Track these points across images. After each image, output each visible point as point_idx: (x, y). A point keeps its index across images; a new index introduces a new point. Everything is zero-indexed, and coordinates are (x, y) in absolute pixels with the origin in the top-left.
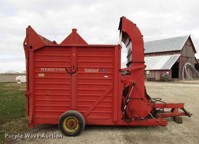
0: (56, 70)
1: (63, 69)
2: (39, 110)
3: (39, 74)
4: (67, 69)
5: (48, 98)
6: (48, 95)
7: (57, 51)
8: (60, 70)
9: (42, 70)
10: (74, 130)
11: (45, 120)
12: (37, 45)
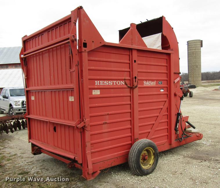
0: (115, 84)
1: (122, 82)
2: (96, 150)
3: (93, 91)
4: (126, 82)
5: (105, 129)
6: (106, 123)
7: (115, 54)
8: (119, 83)
9: (96, 84)
10: (149, 165)
11: (104, 162)
12: (93, 42)
